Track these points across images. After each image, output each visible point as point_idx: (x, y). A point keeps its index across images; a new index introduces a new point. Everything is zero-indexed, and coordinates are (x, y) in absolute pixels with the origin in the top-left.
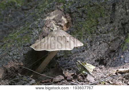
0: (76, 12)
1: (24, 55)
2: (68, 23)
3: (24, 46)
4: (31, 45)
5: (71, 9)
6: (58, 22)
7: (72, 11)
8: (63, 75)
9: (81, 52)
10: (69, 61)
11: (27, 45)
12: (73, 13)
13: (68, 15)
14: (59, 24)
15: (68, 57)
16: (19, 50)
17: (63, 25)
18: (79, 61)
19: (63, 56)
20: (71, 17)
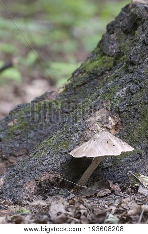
0: (126, 111)
1: (61, 164)
2: (117, 125)
3: (61, 154)
4: (69, 152)
5: (120, 107)
6: (104, 124)
7: (121, 110)
8: (110, 189)
9: (133, 161)
10: (119, 173)
11: (65, 152)
12: (122, 112)
13: (116, 115)
14: (105, 126)
15: (118, 167)
16: (55, 158)
17: (110, 127)
18: (131, 172)
19: (111, 166)
20: (120, 117)
